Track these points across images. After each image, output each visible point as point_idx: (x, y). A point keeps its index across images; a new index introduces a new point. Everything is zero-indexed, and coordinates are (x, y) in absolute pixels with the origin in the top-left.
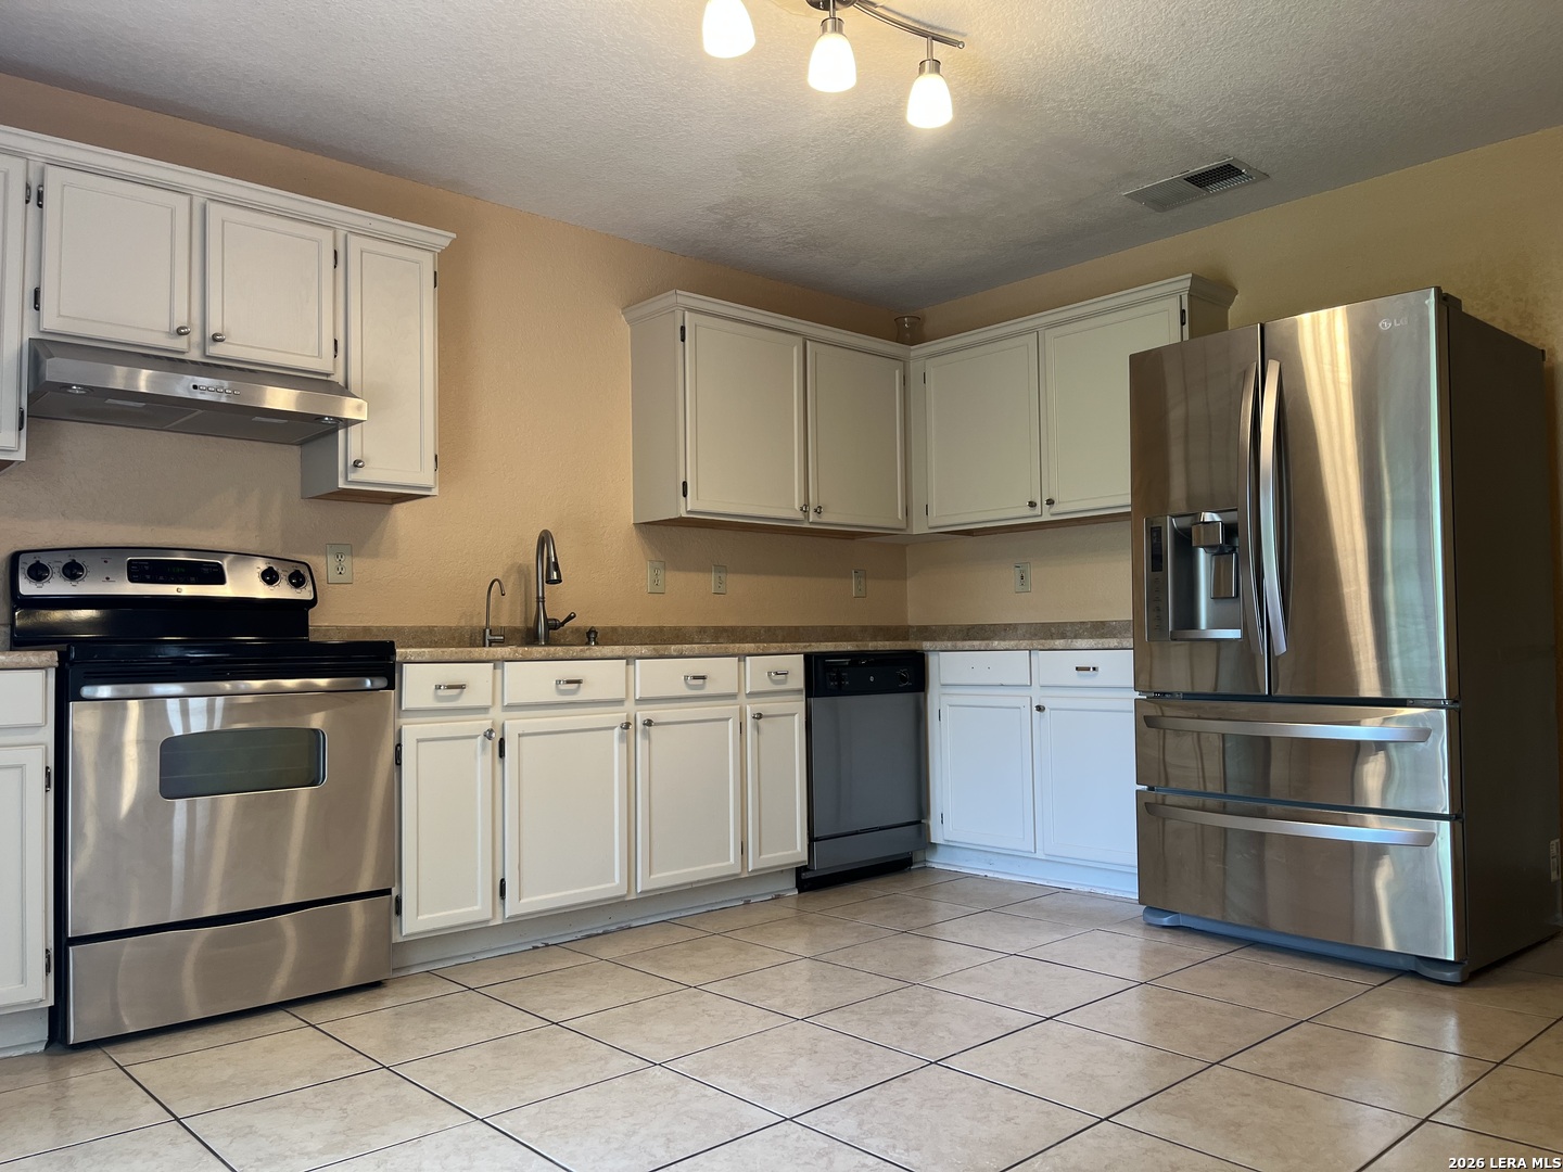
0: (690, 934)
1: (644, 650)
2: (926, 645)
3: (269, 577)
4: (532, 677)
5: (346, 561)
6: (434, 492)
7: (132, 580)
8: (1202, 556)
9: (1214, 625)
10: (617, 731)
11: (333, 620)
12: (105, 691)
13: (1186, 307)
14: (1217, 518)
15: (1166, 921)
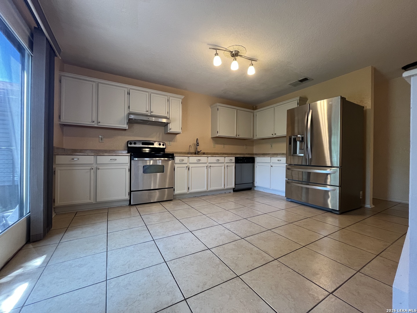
0: (215, 197)
1: (210, 156)
2: (255, 156)
3: (160, 144)
4: (194, 159)
5: (170, 142)
6: (181, 133)
7: (142, 145)
8: (298, 142)
9: (299, 154)
10: (206, 167)
11: (167, 151)
12: (136, 159)
13: (298, 102)
14: (300, 136)
15: (290, 200)
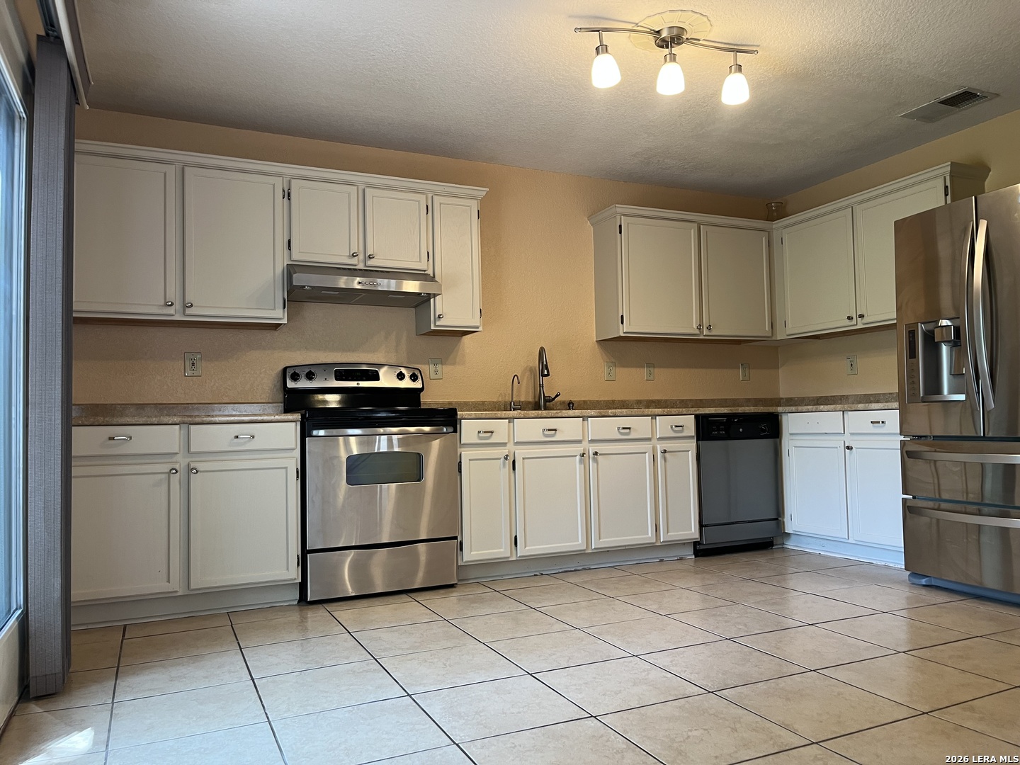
0: (621, 573)
1: (593, 412)
2: (780, 409)
3: (401, 376)
4: (531, 427)
5: (439, 367)
6: (480, 329)
7: (337, 380)
8: (945, 349)
9: (951, 392)
10: (578, 458)
11: (429, 399)
12: (322, 433)
13: (948, 184)
14: (949, 324)
15: (924, 581)
